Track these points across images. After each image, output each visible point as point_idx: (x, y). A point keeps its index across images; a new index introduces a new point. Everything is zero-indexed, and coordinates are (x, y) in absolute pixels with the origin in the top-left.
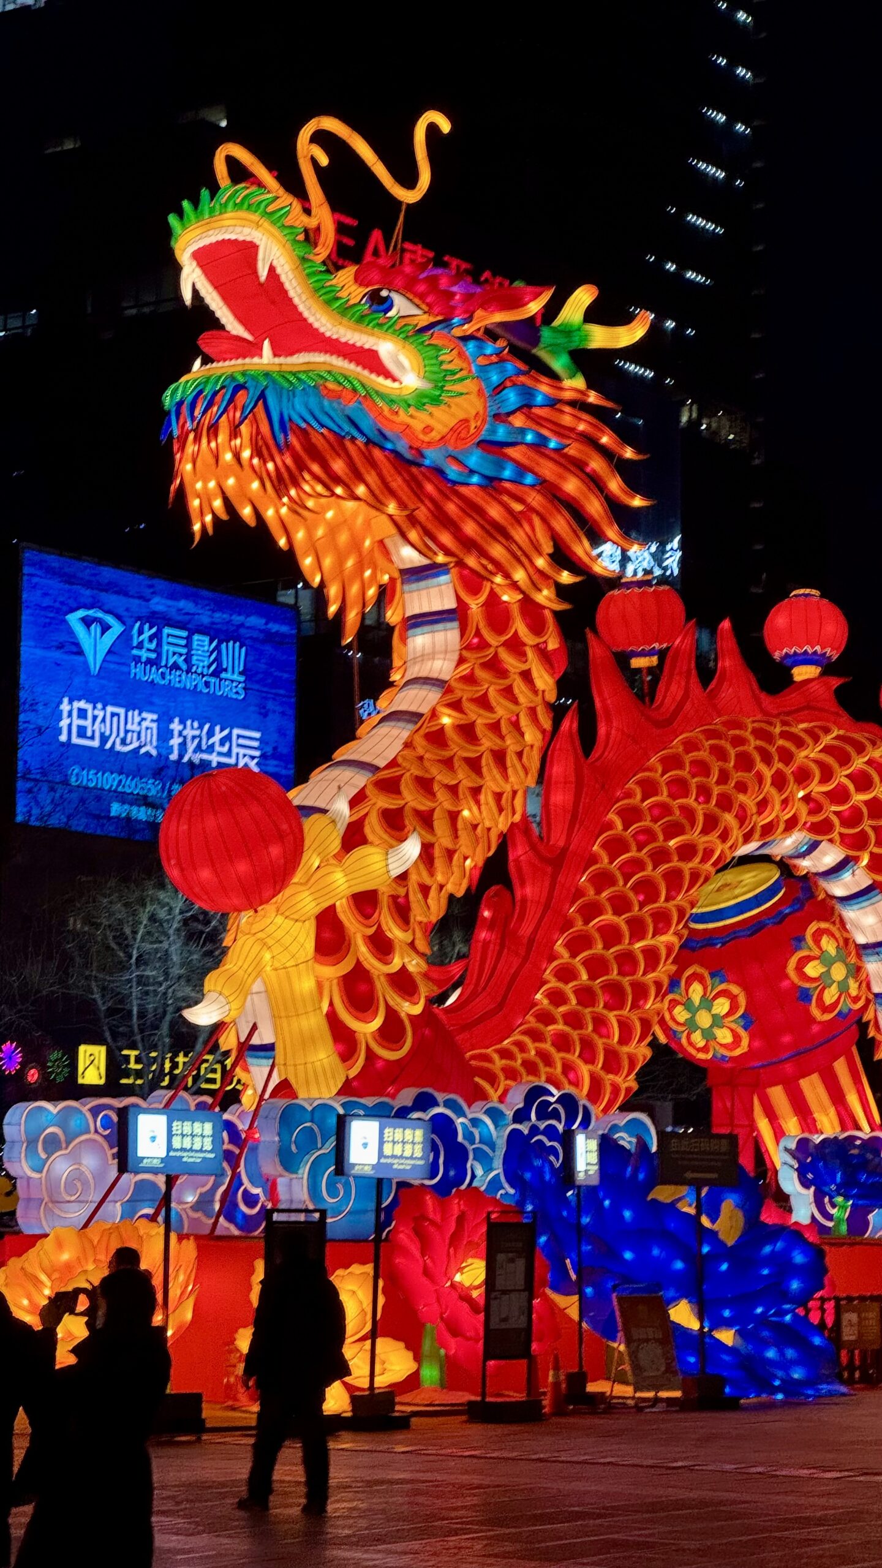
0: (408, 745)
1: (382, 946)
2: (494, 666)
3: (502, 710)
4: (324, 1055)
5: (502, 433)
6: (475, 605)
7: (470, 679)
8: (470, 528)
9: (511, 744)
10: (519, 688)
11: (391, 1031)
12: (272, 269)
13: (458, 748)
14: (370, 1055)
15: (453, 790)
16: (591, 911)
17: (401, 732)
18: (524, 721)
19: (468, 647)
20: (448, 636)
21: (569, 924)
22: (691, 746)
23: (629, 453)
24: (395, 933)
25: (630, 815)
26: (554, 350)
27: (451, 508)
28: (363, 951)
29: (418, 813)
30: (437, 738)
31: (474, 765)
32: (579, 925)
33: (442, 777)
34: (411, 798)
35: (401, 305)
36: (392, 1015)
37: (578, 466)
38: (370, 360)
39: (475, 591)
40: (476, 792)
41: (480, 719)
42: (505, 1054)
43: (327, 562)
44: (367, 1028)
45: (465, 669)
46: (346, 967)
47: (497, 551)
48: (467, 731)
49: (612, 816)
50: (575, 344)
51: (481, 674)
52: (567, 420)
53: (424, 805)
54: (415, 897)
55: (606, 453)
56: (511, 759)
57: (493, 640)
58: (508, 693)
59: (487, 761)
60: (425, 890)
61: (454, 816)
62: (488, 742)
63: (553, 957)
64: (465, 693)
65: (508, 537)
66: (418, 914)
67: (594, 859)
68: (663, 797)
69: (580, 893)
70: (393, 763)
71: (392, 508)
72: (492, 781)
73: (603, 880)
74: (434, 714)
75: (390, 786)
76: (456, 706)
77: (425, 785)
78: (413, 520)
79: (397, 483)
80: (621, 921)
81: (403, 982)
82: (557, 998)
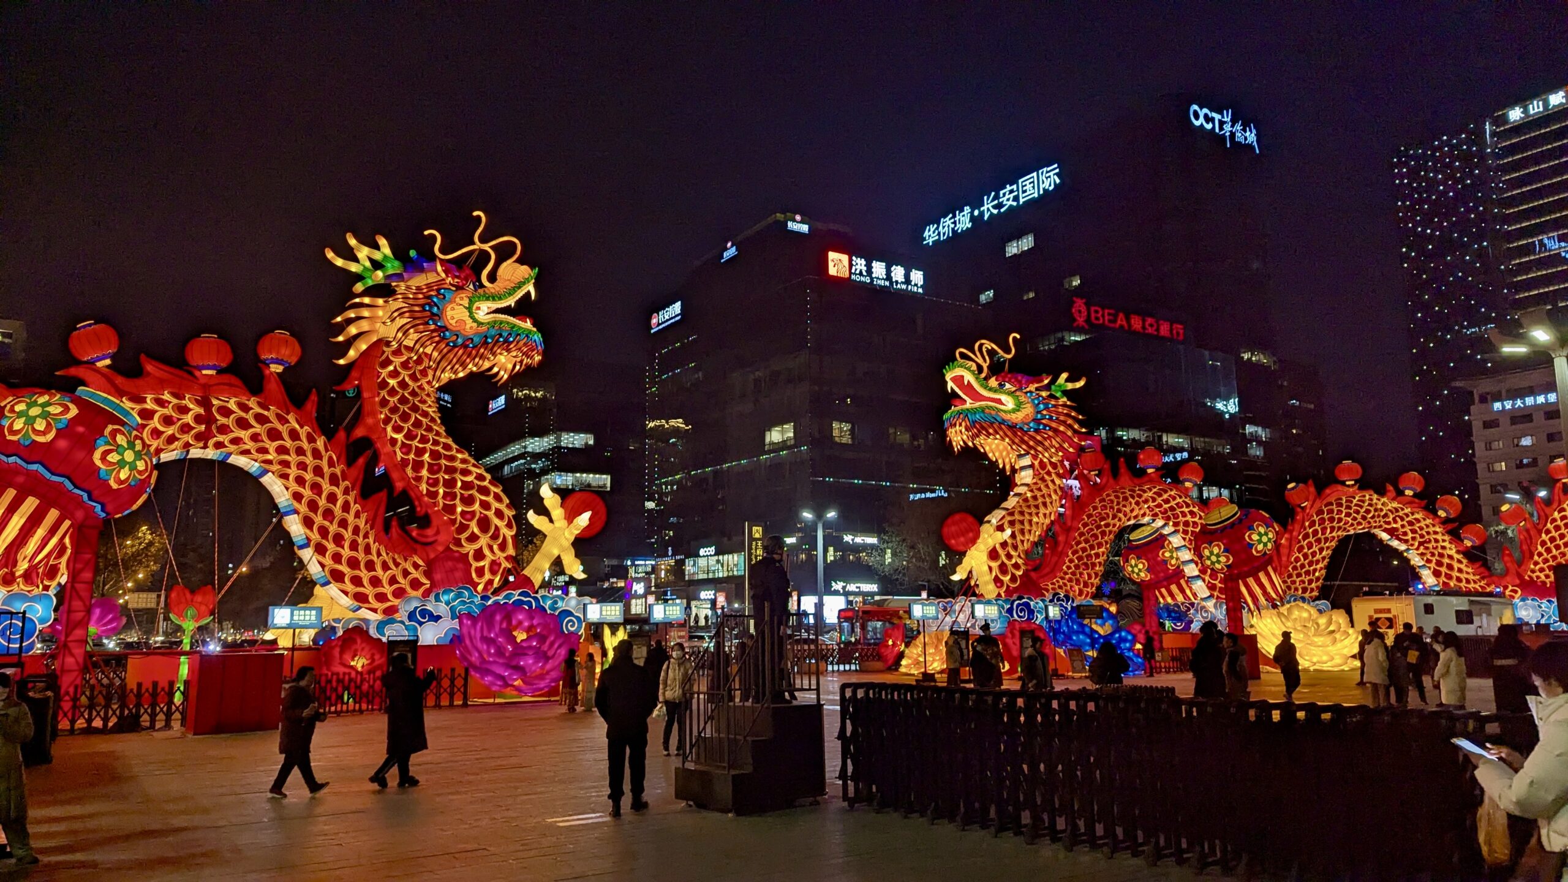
1: (1009, 556)
4: (992, 586)
10: (1050, 484)
13: (1032, 502)
16: (1078, 543)
18: (1052, 494)
19: (1035, 475)
23: (1080, 417)
24: (1013, 553)
26: (1056, 391)
27: (1026, 438)
29: (1019, 521)
30: (1026, 500)
33: (1027, 510)
37: (1064, 423)
38: (999, 401)
44: (1006, 579)
47: (1040, 449)
49: (1085, 517)
52: (1060, 410)
55: (1074, 418)
58: (1047, 486)
63: (1068, 556)
66: (1020, 547)
67: (1079, 529)
70: (1014, 508)
73: (1082, 534)
75: (1012, 514)
77: (1022, 513)
82: (1069, 568)
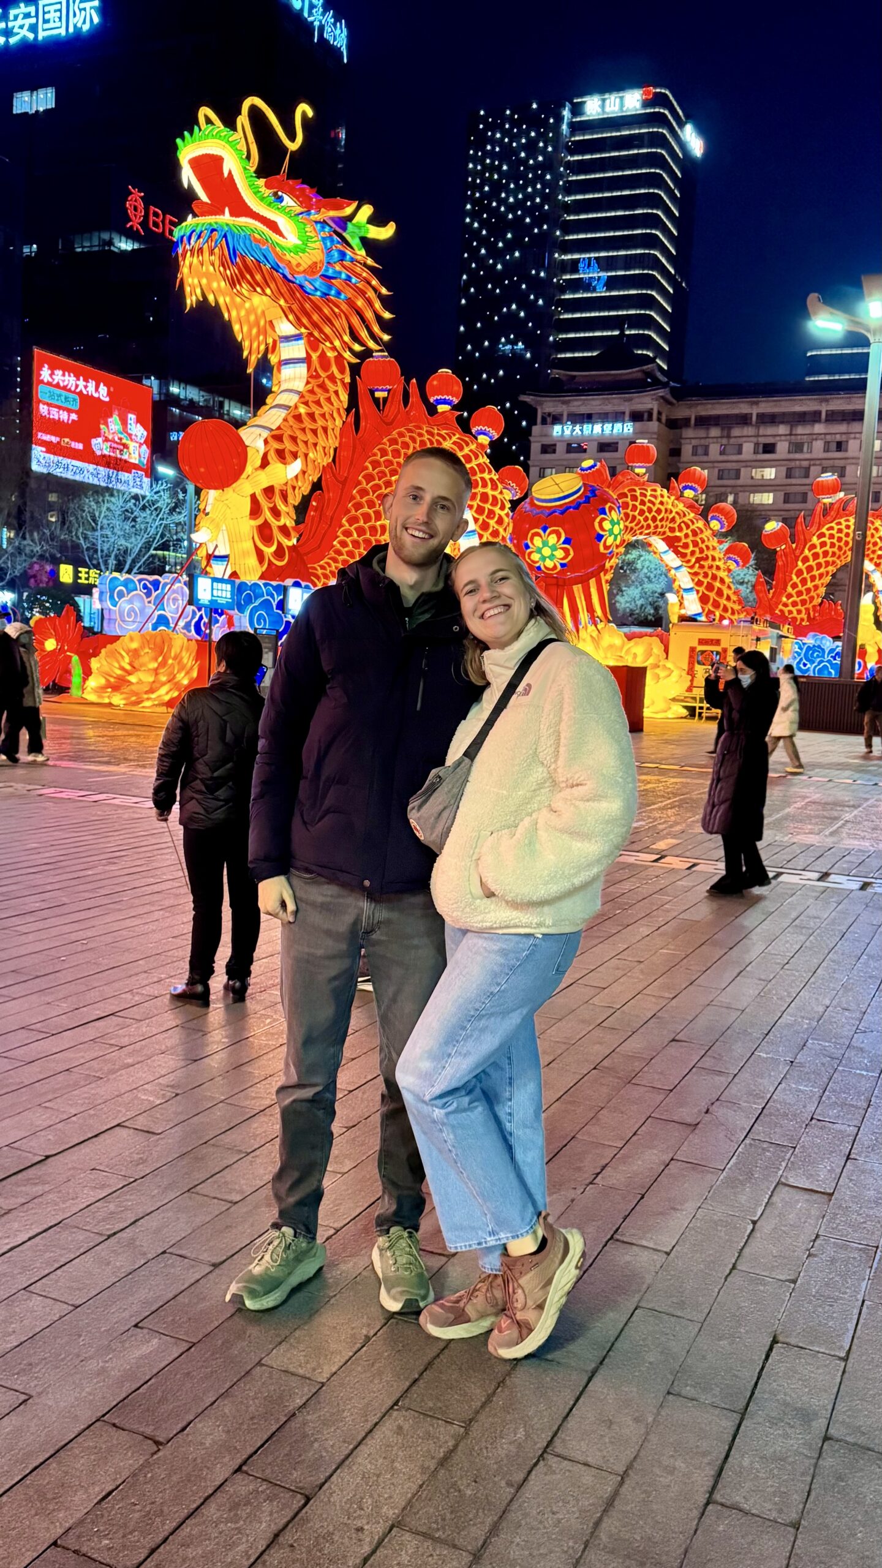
0: (285, 420)
2: (323, 386)
3: (326, 408)
5: (330, 273)
6: (315, 356)
7: (312, 392)
8: (316, 317)
9: (330, 425)
11: (279, 553)
12: (230, 173)
14: (270, 562)
15: (306, 443)
17: (283, 413)
20: (302, 369)
21: (349, 511)
22: (401, 435)
25: (376, 465)
28: (268, 515)
31: (314, 432)
32: (353, 512)
34: (288, 445)
35: (288, 201)
36: (280, 544)
39: (315, 349)
40: (315, 445)
41: (317, 412)
42: (322, 567)
43: (245, 329)
45: (309, 387)
46: (260, 521)
48: (311, 416)
50: (362, 234)
51: (316, 389)
53: (294, 449)
54: (290, 491)
56: (330, 432)
57: (323, 374)
59: (320, 431)
60: (294, 488)
61: (306, 455)
62: (321, 422)
64: (309, 398)
65: (333, 325)
68: (390, 457)
69: (353, 498)
71: (282, 302)
72: (322, 441)
74: (296, 407)
76: (306, 403)
78: (292, 310)
79: (284, 290)
80: (371, 511)
81: (284, 530)
